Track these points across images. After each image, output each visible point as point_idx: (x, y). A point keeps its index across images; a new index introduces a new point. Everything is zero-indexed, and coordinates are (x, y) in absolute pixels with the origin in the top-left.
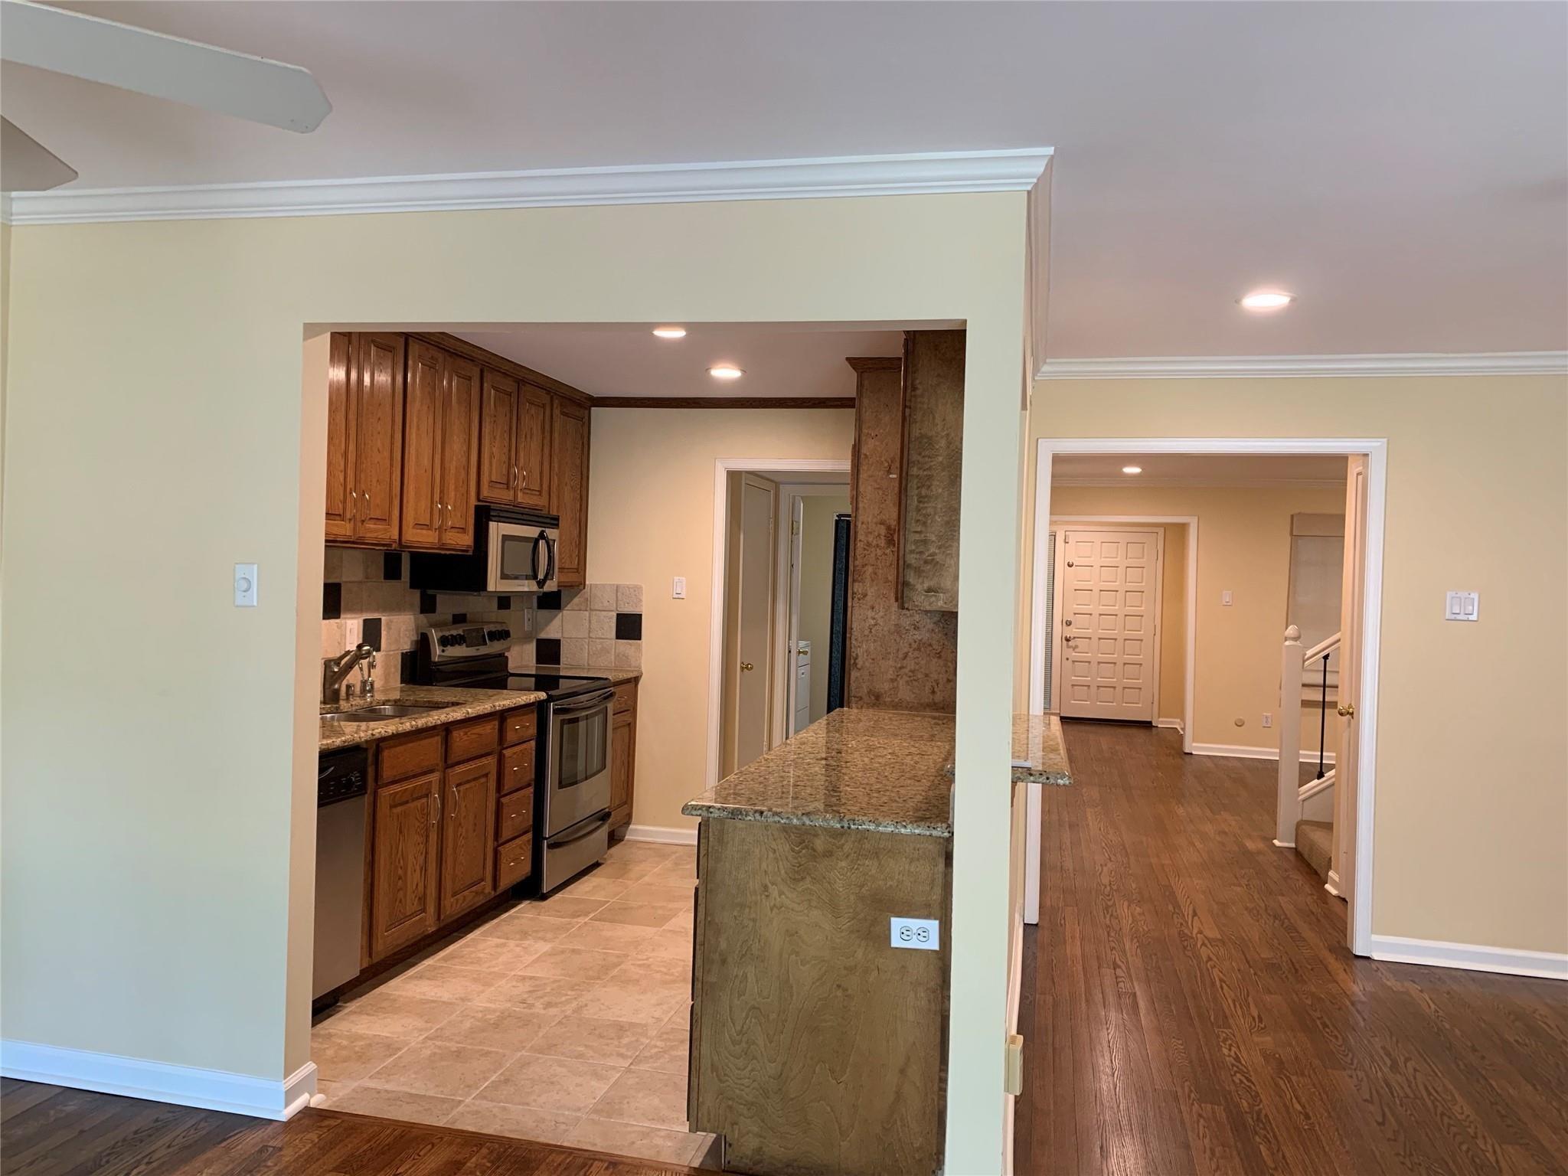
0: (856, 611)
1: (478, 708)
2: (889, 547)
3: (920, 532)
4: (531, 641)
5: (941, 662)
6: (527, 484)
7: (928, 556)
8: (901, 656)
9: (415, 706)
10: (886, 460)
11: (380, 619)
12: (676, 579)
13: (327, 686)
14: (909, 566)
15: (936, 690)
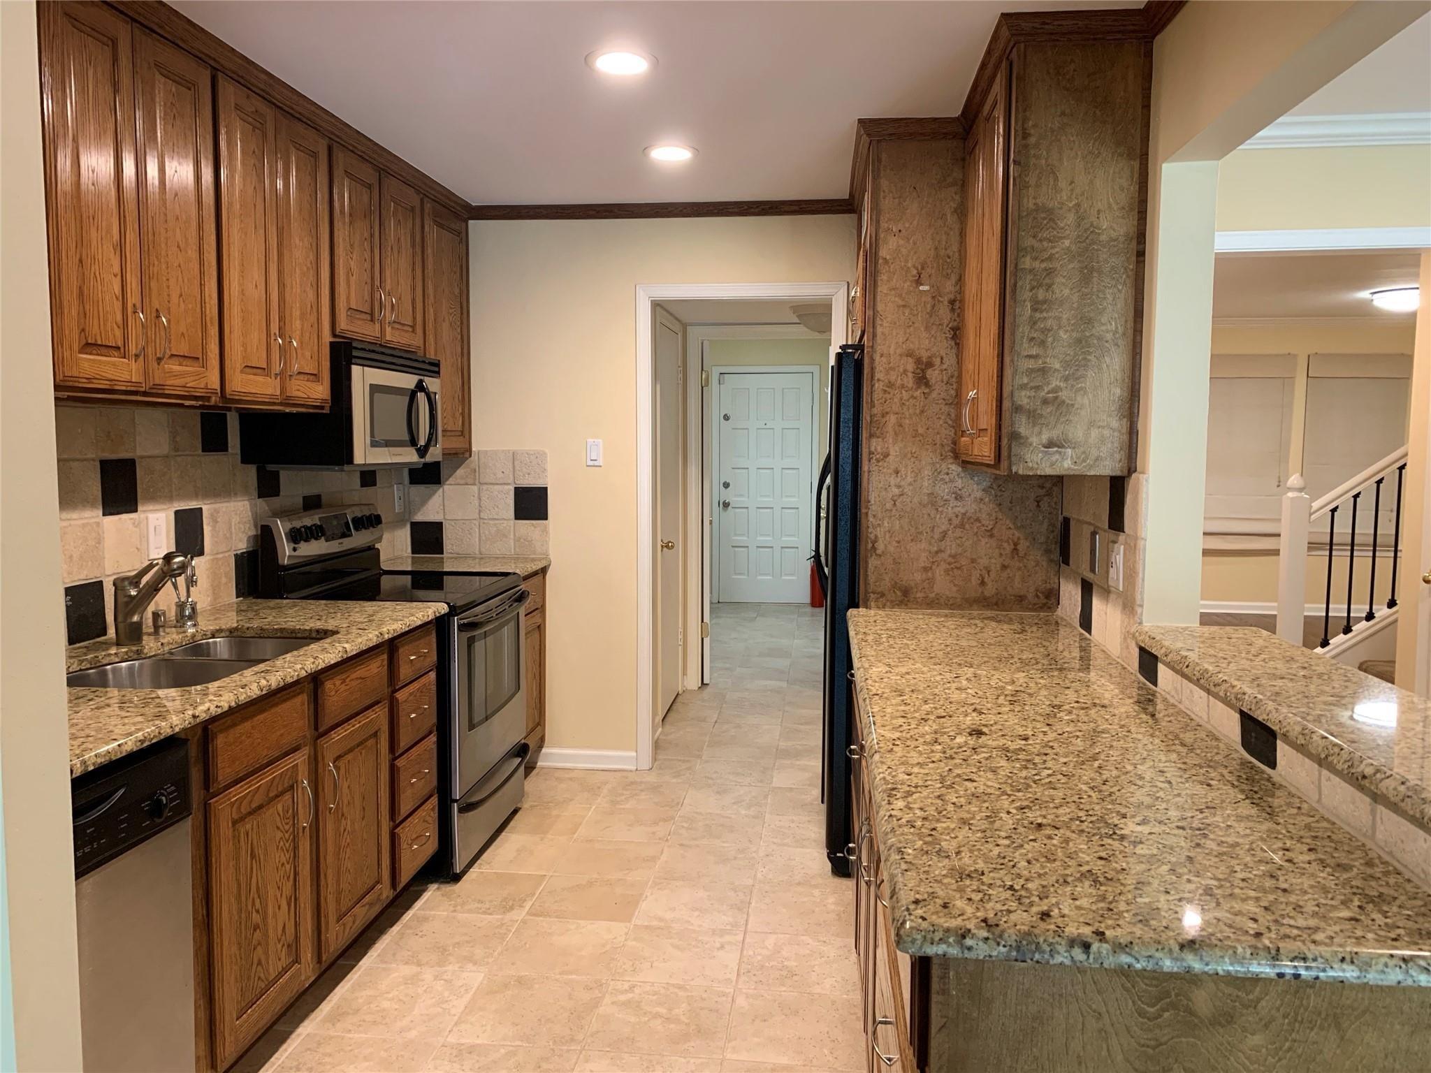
0: (874, 478)
1: (360, 640)
2: (919, 387)
3: (1036, 357)
4: (405, 525)
5: (993, 542)
6: (397, 316)
7: (1048, 393)
8: (937, 536)
9: (261, 637)
10: (914, 266)
11: (201, 509)
12: (590, 440)
13: (120, 619)
14: (1018, 409)
15: (986, 580)
